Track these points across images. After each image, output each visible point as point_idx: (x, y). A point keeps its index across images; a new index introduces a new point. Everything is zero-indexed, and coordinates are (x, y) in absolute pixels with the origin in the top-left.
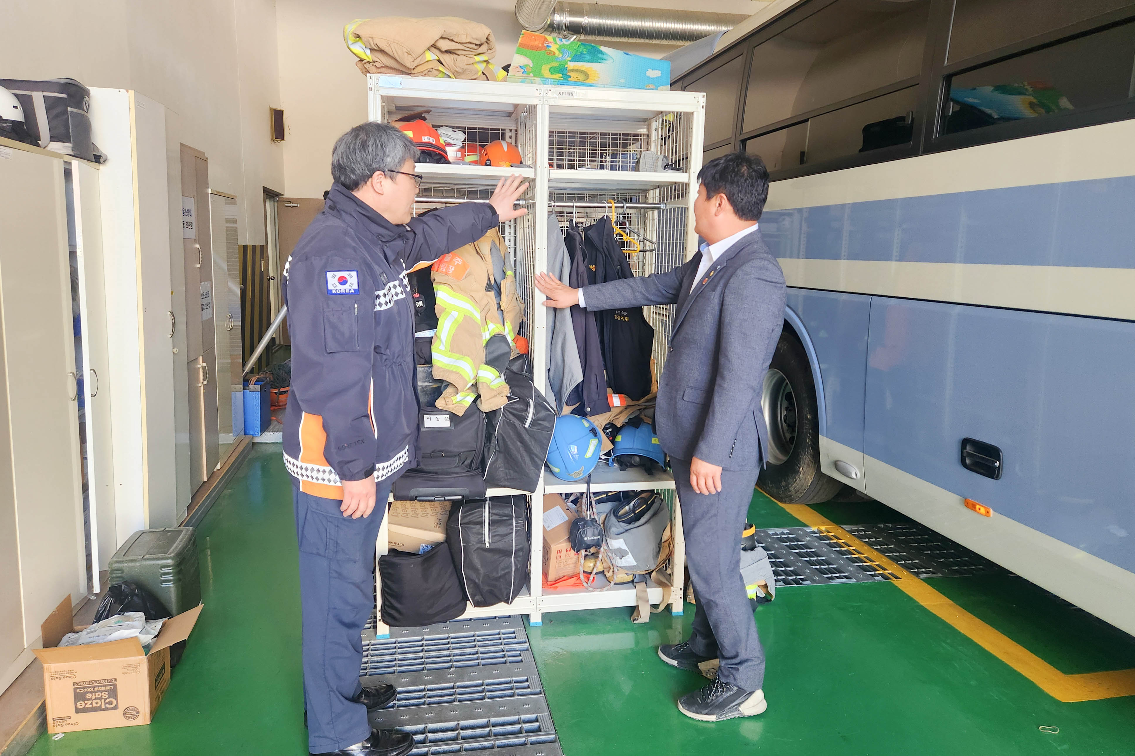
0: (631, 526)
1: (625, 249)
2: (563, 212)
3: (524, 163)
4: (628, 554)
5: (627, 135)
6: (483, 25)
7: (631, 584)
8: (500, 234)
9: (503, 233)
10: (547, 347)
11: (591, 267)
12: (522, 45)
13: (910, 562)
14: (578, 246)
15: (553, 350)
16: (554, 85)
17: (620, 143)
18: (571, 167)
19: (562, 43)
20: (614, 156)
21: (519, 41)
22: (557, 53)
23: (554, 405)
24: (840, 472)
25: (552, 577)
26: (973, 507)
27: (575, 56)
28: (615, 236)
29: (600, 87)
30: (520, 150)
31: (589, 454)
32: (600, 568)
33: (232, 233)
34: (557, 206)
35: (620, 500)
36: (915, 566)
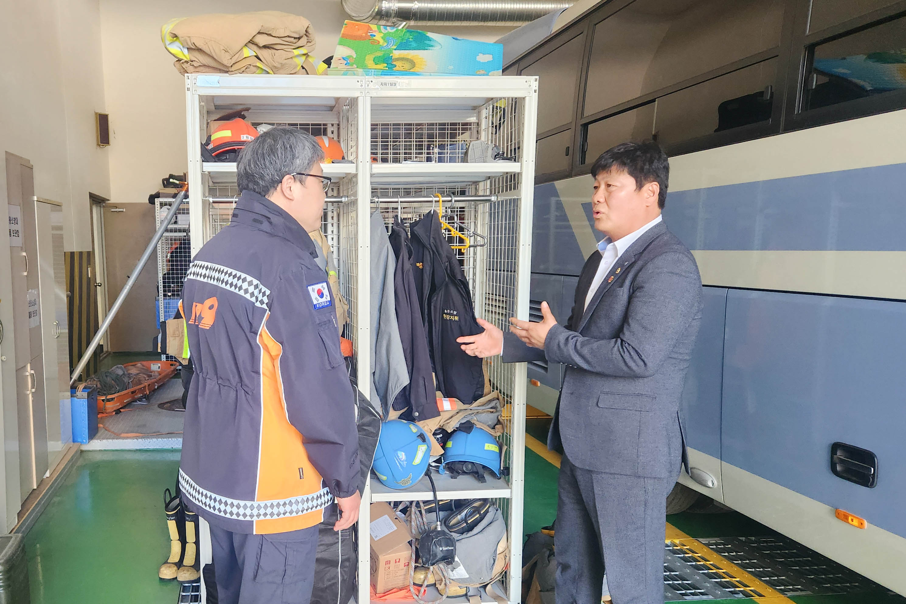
0: (464, 536)
1: (455, 244)
2: (388, 208)
3: (346, 158)
4: (460, 566)
5: (455, 124)
6: (302, 17)
7: (464, 598)
8: (323, 234)
9: (326, 231)
10: (371, 349)
11: (418, 264)
12: (344, 36)
13: (776, 578)
14: (403, 243)
15: (377, 352)
16: (377, 75)
17: (448, 133)
18: (396, 160)
19: (387, 31)
20: (441, 147)
21: (342, 32)
22: (381, 41)
23: (379, 410)
24: (695, 481)
25: (380, 588)
26: (845, 518)
27: (401, 43)
28: (443, 231)
29: (426, 75)
30: (342, 145)
31: (417, 461)
32: (431, 580)
33: (58, 240)
34: (381, 202)
35: (452, 510)
36: (780, 583)
